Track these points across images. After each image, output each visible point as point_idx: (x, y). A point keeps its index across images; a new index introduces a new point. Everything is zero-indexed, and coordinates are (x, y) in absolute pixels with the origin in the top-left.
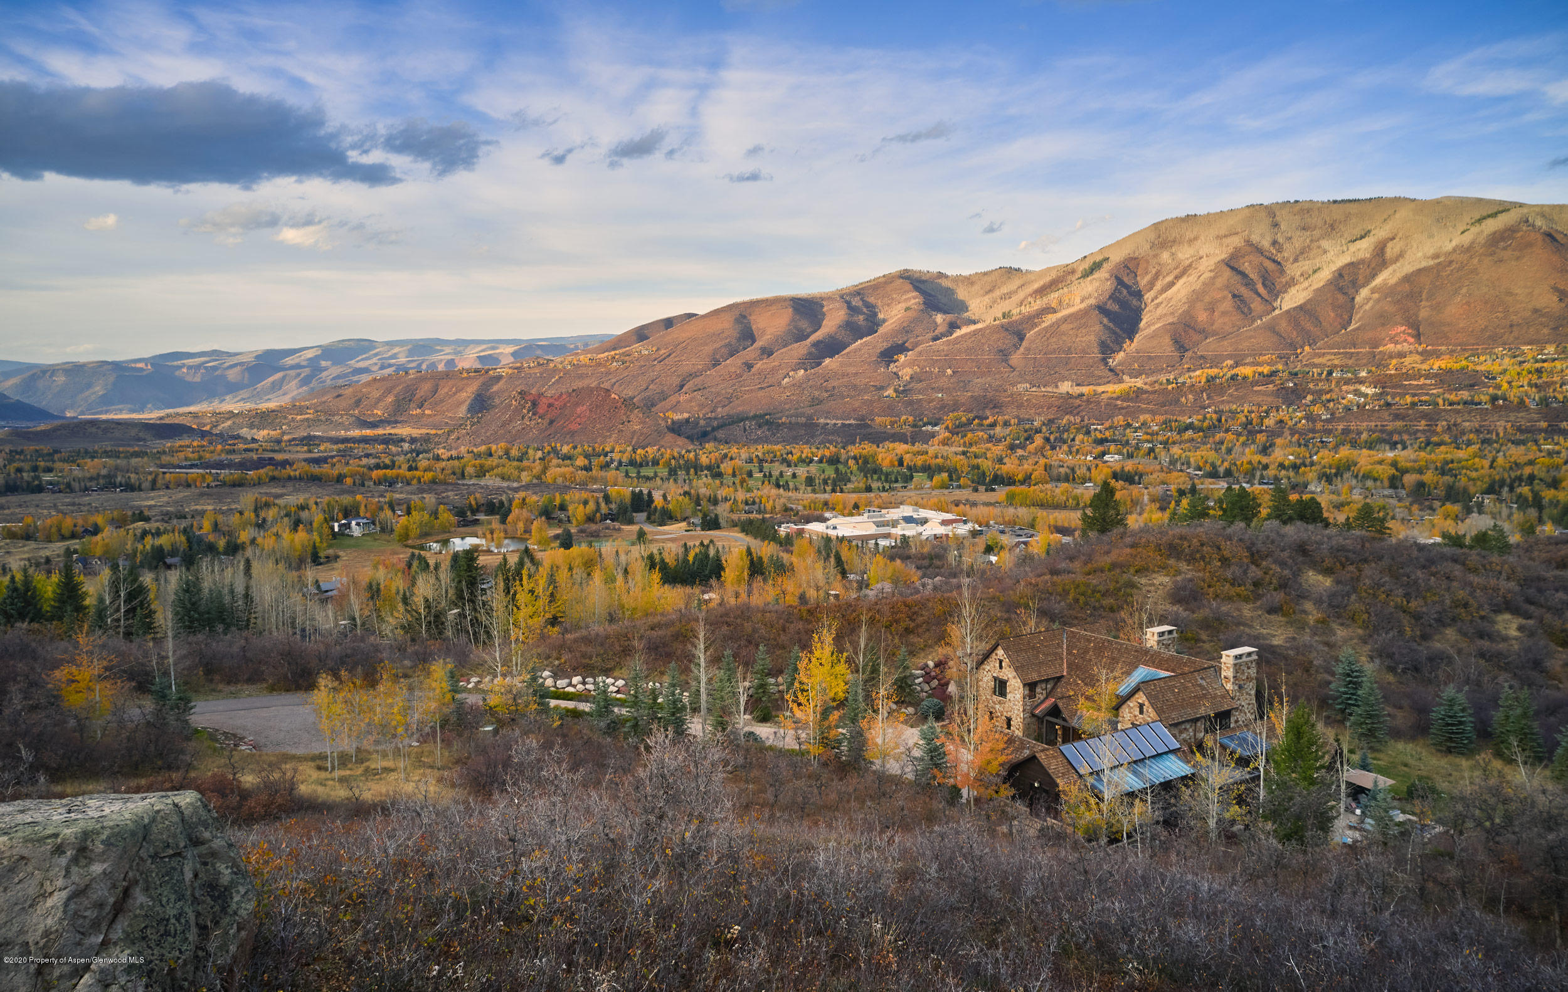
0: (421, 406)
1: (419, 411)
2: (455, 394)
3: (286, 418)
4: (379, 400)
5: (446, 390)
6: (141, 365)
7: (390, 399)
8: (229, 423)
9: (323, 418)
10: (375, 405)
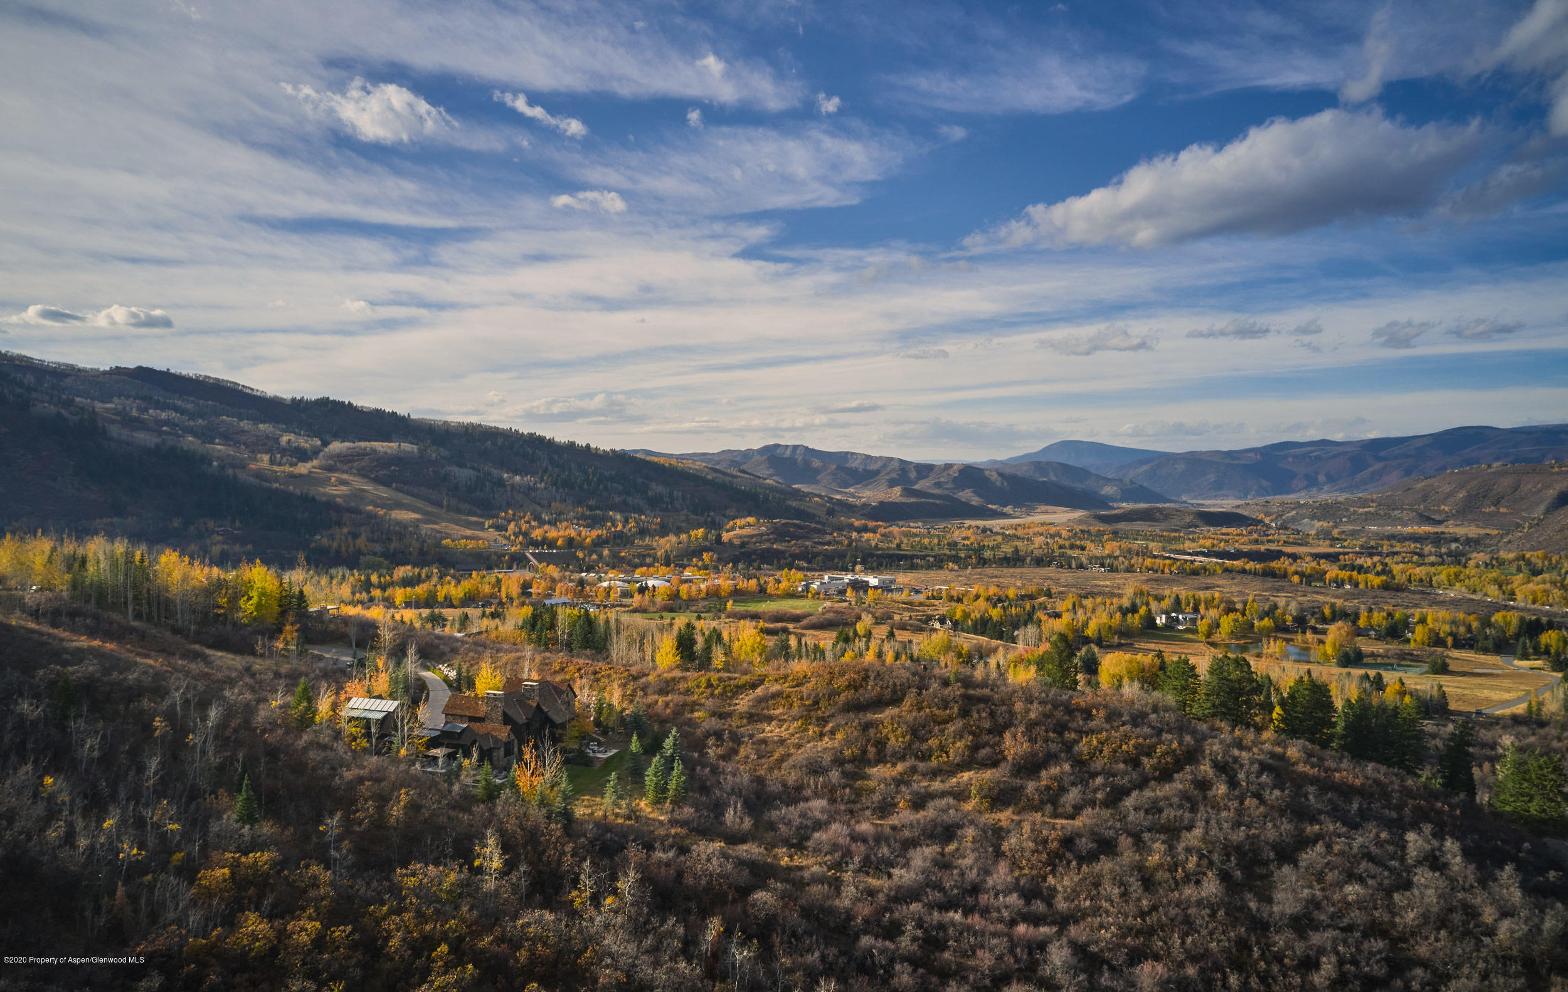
0: (1497, 503)
1: (1493, 508)
2: (1540, 491)
3: (1347, 510)
4: (1449, 495)
5: (1530, 486)
6: (1251, 455)
7: (1461, 495)
8: (1293, 513)
9: (1382, 512)
10: (1444, 501)
